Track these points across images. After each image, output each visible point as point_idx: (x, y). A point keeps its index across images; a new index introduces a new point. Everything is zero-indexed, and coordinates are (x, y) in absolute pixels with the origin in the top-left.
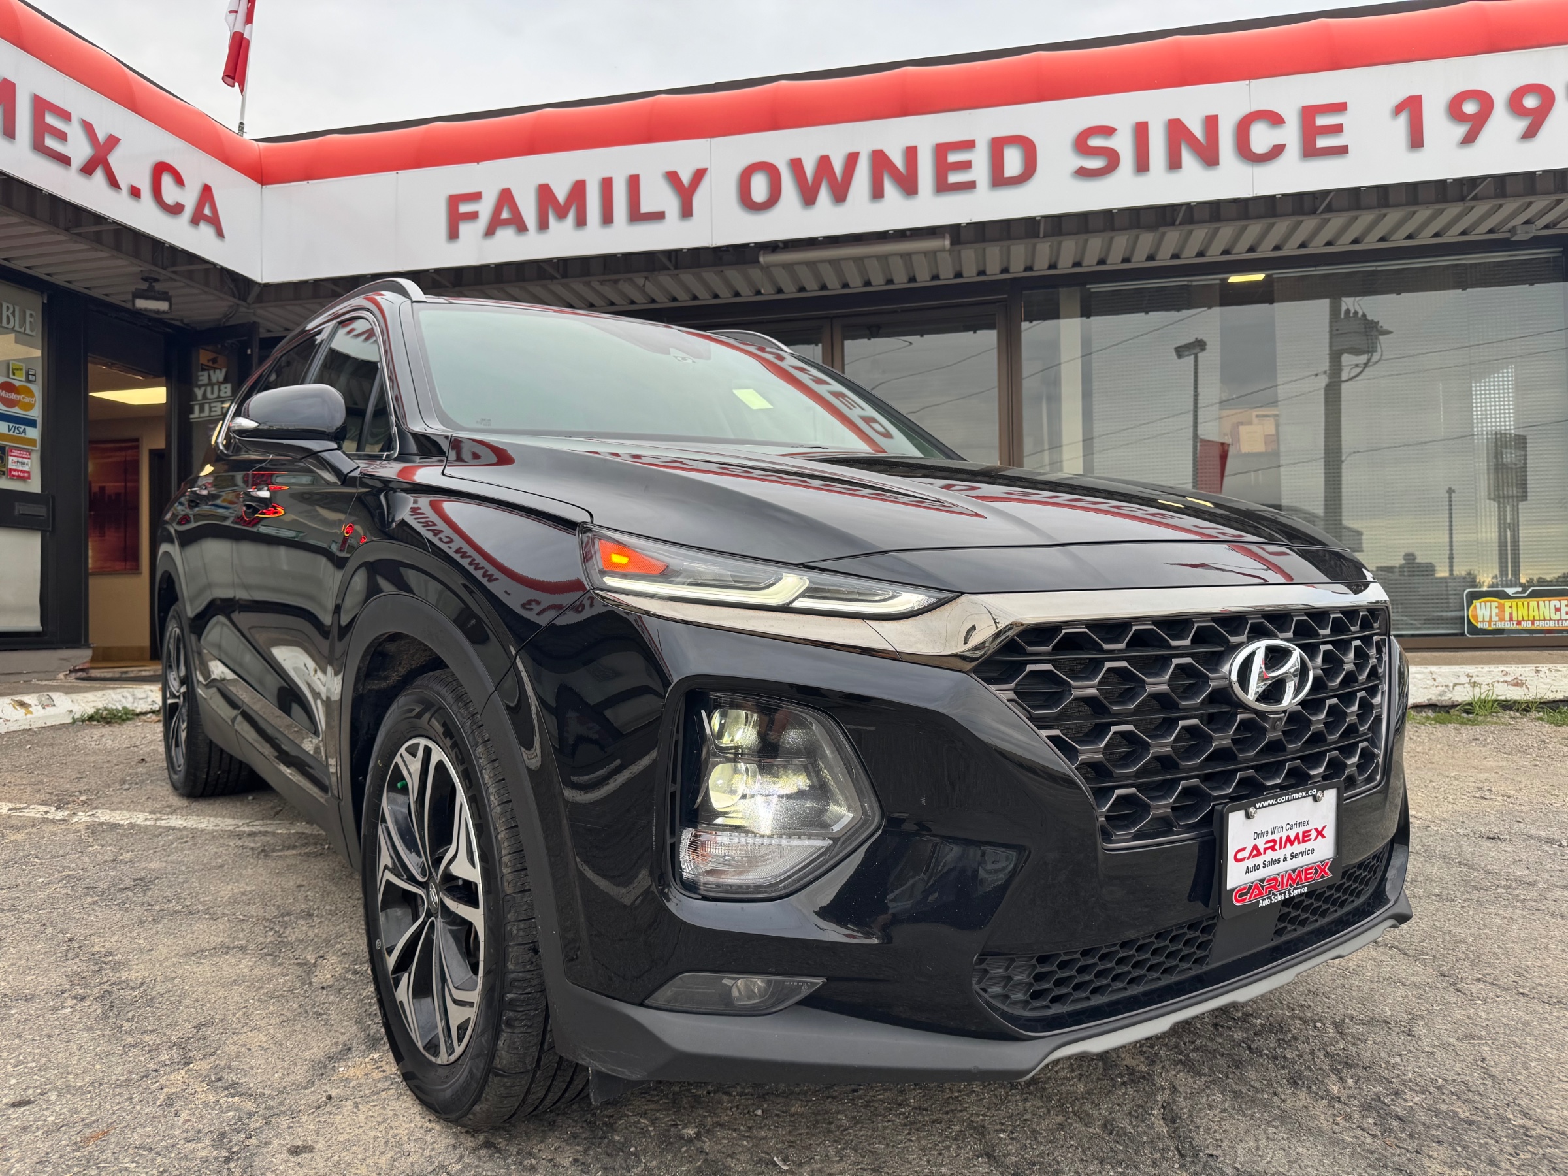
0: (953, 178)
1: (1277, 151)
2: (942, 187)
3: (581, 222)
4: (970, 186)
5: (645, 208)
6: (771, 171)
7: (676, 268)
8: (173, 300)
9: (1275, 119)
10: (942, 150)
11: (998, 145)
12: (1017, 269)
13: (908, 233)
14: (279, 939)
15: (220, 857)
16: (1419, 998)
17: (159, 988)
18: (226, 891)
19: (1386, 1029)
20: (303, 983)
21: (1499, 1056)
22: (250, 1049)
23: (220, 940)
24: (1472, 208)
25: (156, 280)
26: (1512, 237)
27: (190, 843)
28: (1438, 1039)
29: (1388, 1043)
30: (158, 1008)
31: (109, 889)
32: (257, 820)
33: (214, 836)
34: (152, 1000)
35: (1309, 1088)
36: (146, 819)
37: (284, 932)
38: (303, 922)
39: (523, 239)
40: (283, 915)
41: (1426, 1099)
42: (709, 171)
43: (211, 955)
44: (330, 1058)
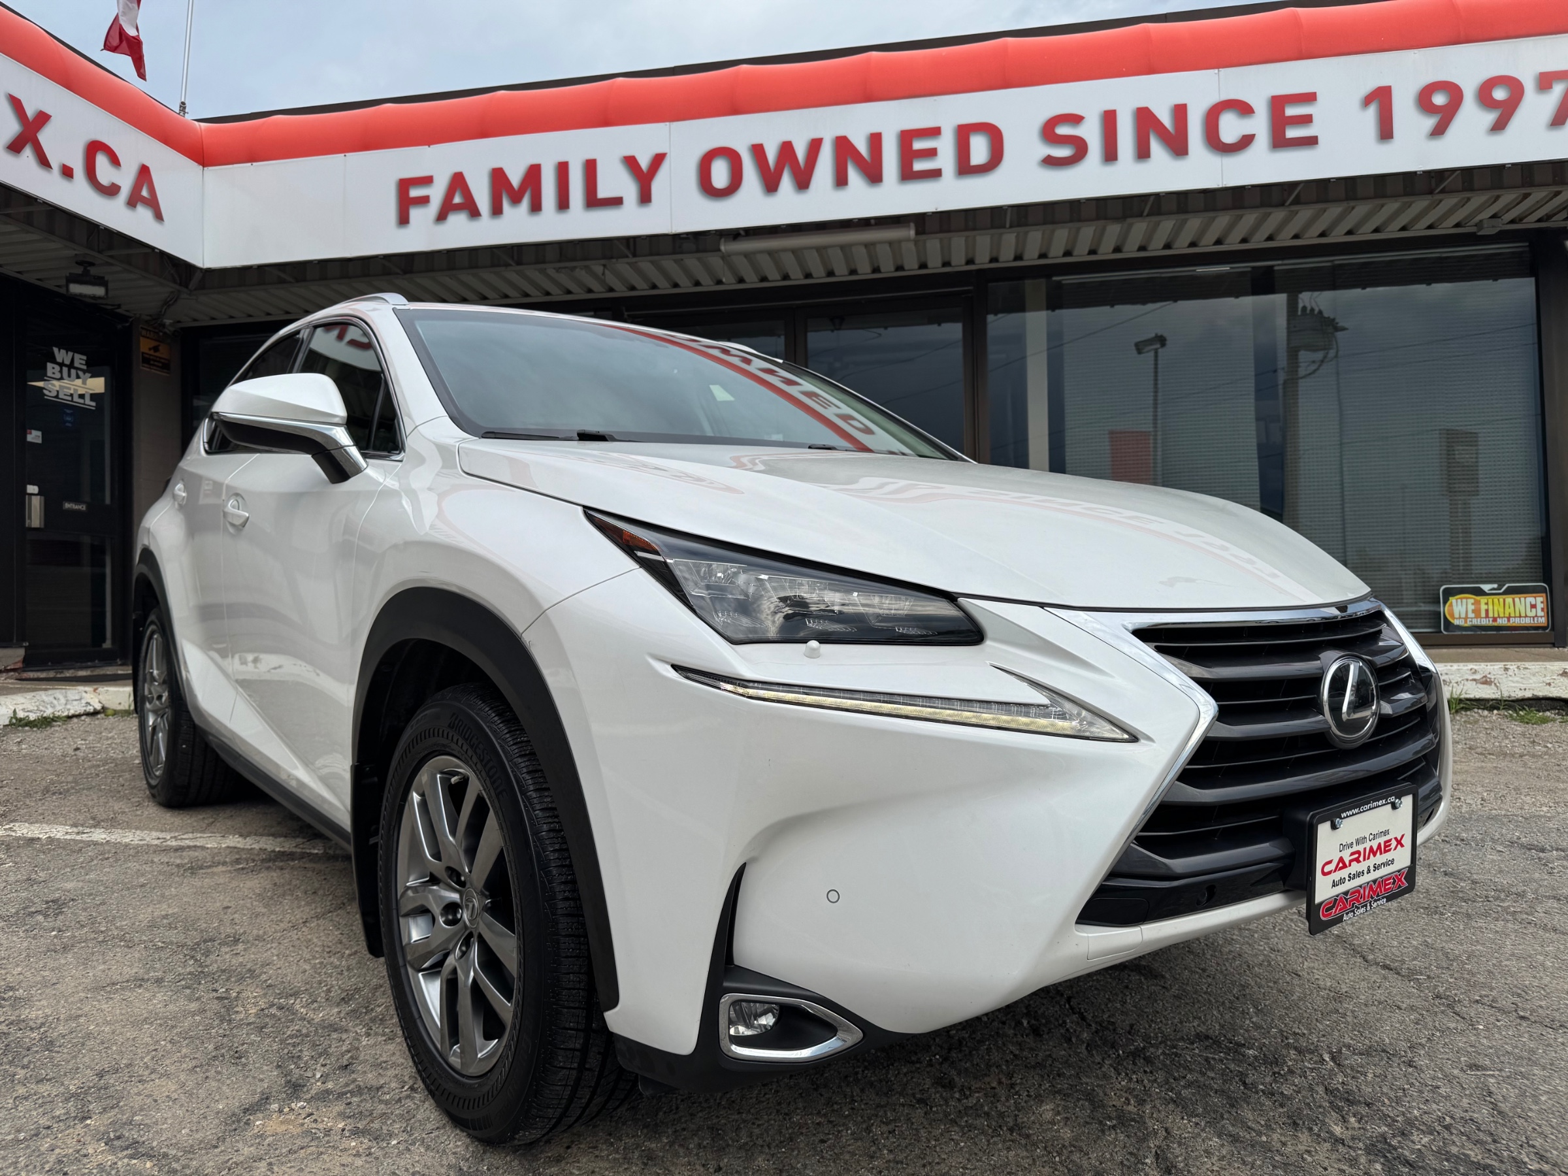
0: (919, 166)
1: (1246, 141)
2: (908, 174)
3: (536, 207)
4: (936, 174)
5: (602, 193)
6: (732, 156)
7: (635, 255)
8: (110, 285)
9: (1244, 109)
10: (906, 137)
11: (964, 133)
12: (982, 261)
13: (873, 222)
14: (200, 970)
15: (143, 875)
16: (1417, 1023)
17: (62, 1029)
18: (145, 916)
19: (1385, 1059)
20: (222, 1021)
21: (1507, 1089)
22: (156, 1101)
23: (134, 971)
24: (1441, 201)
25: (92, 264)
26: (1479, 231)
27: (111, 860)
28: (1441, 1069)
29: (1389, 1077)
30: (58, 1052)
31: (17, 913)
32: (187, 833)
33: (138, 851)
34: (51, 1042)
35: (1310, 1129)
36: (67, 833)
37: (205, 961)
38: (228, 949)
39: (476, 225)
40: (205, 941)
41: (1434, 1140)
42: (668, 156)
43: (123, 989)
44: (246, 1111)
